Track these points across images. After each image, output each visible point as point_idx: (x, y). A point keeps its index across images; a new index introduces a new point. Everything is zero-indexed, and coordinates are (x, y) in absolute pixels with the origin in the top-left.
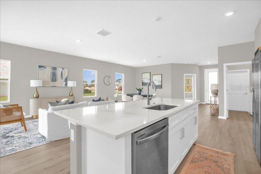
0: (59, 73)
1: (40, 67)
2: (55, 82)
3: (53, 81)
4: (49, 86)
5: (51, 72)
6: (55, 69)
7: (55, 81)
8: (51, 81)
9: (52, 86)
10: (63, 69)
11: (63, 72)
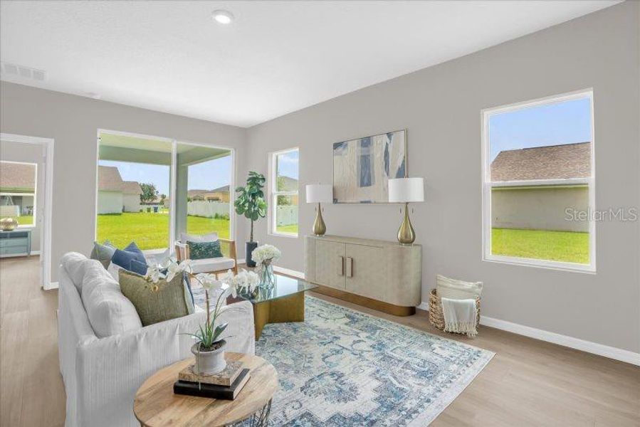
0: (378, 156)
1: (336, 146)
2: (368, 188)
3: (362, 185)
4: (354, 201)
5: (358, 157)
6: (366, 142)
7: (369, 184)
8: (358, 185)
9: (362, 202)
10: (389, 135)
11: (390, 150)
